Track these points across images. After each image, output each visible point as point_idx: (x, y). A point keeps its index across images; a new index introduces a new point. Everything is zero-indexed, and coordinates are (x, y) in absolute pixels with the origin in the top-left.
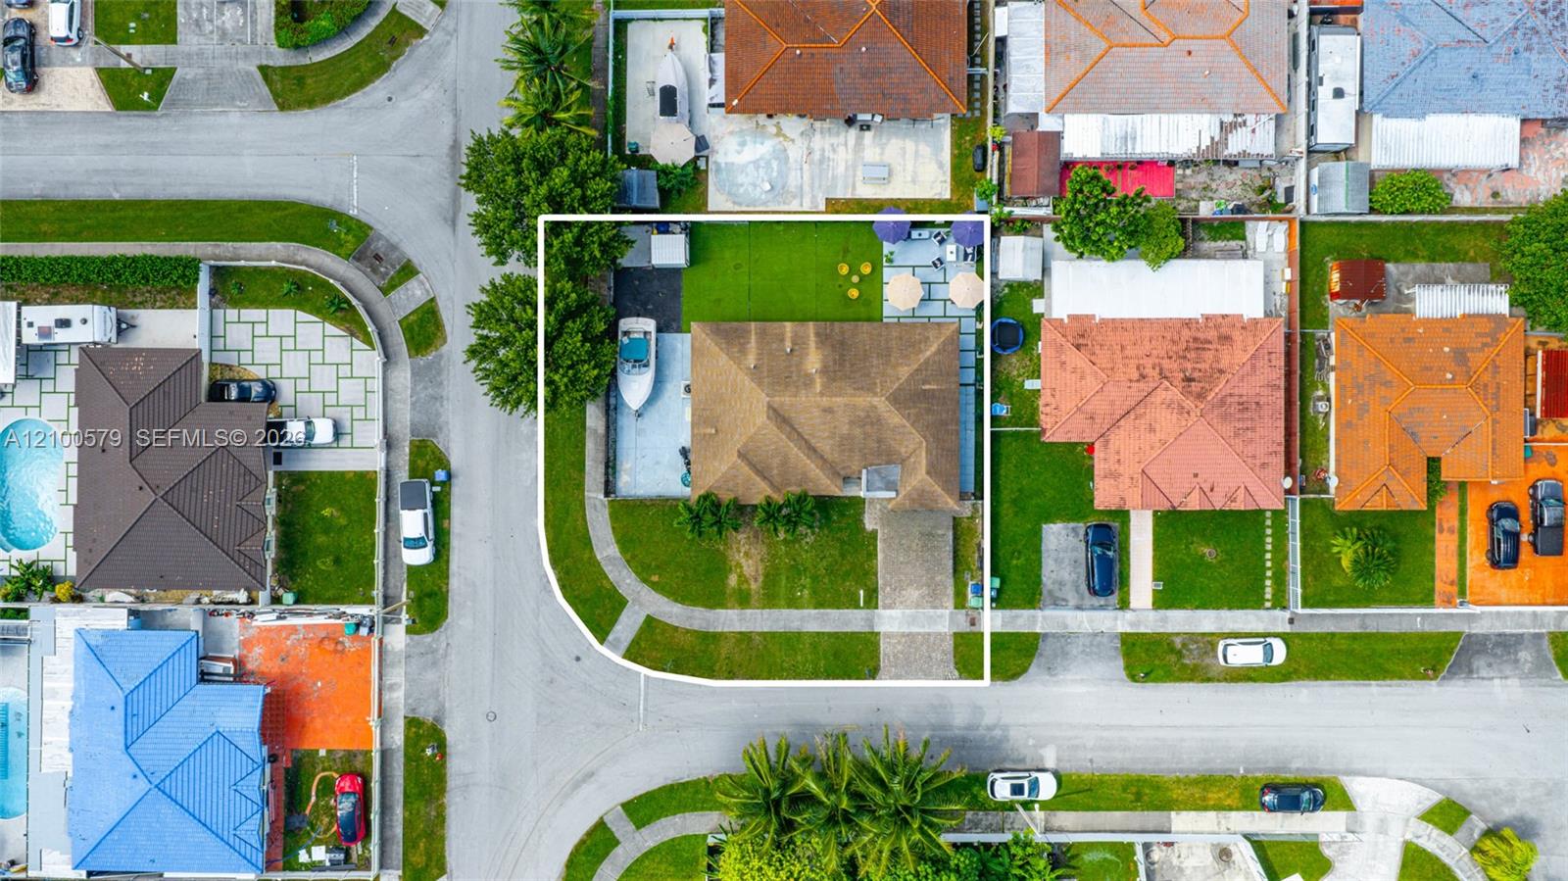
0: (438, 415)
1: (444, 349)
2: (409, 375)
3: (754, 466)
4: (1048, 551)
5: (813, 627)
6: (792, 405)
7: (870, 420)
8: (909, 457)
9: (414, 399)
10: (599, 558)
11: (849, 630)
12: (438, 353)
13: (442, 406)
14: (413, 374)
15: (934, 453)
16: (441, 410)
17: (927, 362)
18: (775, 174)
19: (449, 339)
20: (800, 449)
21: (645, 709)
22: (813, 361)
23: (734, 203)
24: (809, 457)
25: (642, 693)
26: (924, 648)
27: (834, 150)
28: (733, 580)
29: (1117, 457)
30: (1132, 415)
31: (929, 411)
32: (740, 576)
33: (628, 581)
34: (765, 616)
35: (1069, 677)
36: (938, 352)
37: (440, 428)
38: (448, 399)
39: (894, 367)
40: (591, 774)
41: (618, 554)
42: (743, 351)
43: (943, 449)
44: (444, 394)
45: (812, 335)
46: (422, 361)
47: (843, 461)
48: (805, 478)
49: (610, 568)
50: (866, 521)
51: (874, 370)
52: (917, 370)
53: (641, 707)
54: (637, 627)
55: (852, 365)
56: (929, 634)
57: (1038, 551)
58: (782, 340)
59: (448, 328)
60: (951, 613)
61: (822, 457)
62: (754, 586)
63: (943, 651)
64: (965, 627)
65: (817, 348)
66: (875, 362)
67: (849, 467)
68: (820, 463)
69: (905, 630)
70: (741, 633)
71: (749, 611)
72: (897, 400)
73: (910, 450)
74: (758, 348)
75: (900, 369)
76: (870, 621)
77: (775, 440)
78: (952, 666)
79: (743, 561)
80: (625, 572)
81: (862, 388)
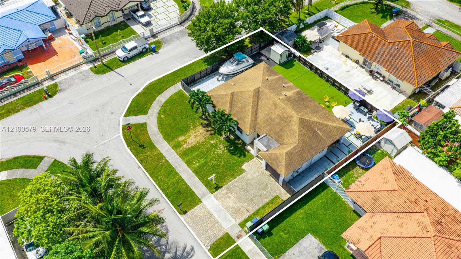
0: (173, 41)
3: (232, 101)
4: (301, 245)
5: (184, 176)
6: (266, 94)
7: (286, 120)
8: (286, 144)
9: (173, 34)
11: (193, 190)
14: (180, 31)
15: (297, 151)
16: (175, 41)
17: (326, 125)
18: (332, 68)
20: (252, 108)
21: (105, 143)
22: (288, 93)
24: (252, 113)
25: (111, 138)
26: (210, 225)
27: (357, 76)
28: (181, 138)
29: (373, 225)
30: (396, 214)
31: (310, 138)
32: (185, 139)
33: (155, 110)
34: (175, 157)
36: (335, 128)
37: (168, 43)
39: (313, 116)
40: (63, 142)
41: (163, 102)
42: (270, 75)
43: (301, 154)
45: (296, 90)
47: (262, 126)
48: (243, 119)
49: (156, 103)
50: (245, 165)
51: (305, 111)
52: (320, 123)
54: (138, 122)
55: (299, 104)
56: (218, 222)
57: (297, 240)
60: (235, 224)
61: (256, 118)
62: (184, 146)
63: (215, 234)
64: (233, 235)
65: (293, 93)
66: (308, 110)
67: (261, 130)
68: (254, 119)
69: (212, 211)
70: (161, 154)
71: (173, 151)
72: (303, 123)
73: (289, 142)
74: (275, 79)
76: (204, 195)
77: (248, 98)
78: (211, 243)
79: (192, 136)
80: (158, 107)
81: (295, 110)
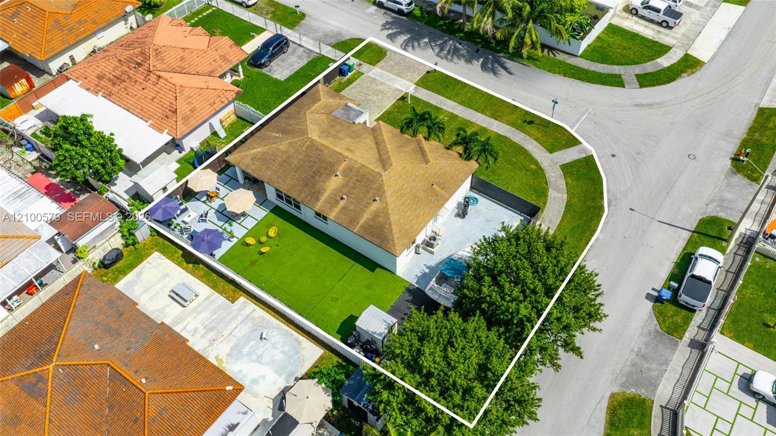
0: (647, 345)
1: (616, 389)
2: (660, 387)
3: (423, 154)
4: (292, 71)
5: (450, 102)
7: (329, 134)
8: (323, 112)
9: (664, 367)
10: (566, 196)
11: (430, 92)
12: (624, 390)
13: (640, 349)
14: (656, 386)
16: (643, 346)
17: (265, 146)
18: (252, 343)
19: (608, 394)
21: (582, 115)
22: (334, 183)
23: (300, 343)
24: (384, 141)
25: (580, 122)
26: (396, 68)
27: (196, 330)
33: (553, 174)
35: (333, 28)
37: (649, 333)
38: (632, 350)
39: (286, 152)
41: (550, 190)
42: (376, 215)
44: (633, 356)
45: (321, 201)
46: (643, 392)
48: (396, 137)
49: (561, 186)
51: (301, 156)
52: (275, 143)
53: (584, 117)
54: (563, 152)
55: (311, 167)
56: (388, 71)
58: (344, 208)
59: (605, 403)
60: (367, 73)
63: (387, 63)
64: (366, 65)
65: (325, 190)
66: (296, 162)
69: (399, 78)
73: (319, 114)
74: (364, 211)
75: (284, 149)
76: (415, 90)
77: (397, 156)
80: (552, 180)
